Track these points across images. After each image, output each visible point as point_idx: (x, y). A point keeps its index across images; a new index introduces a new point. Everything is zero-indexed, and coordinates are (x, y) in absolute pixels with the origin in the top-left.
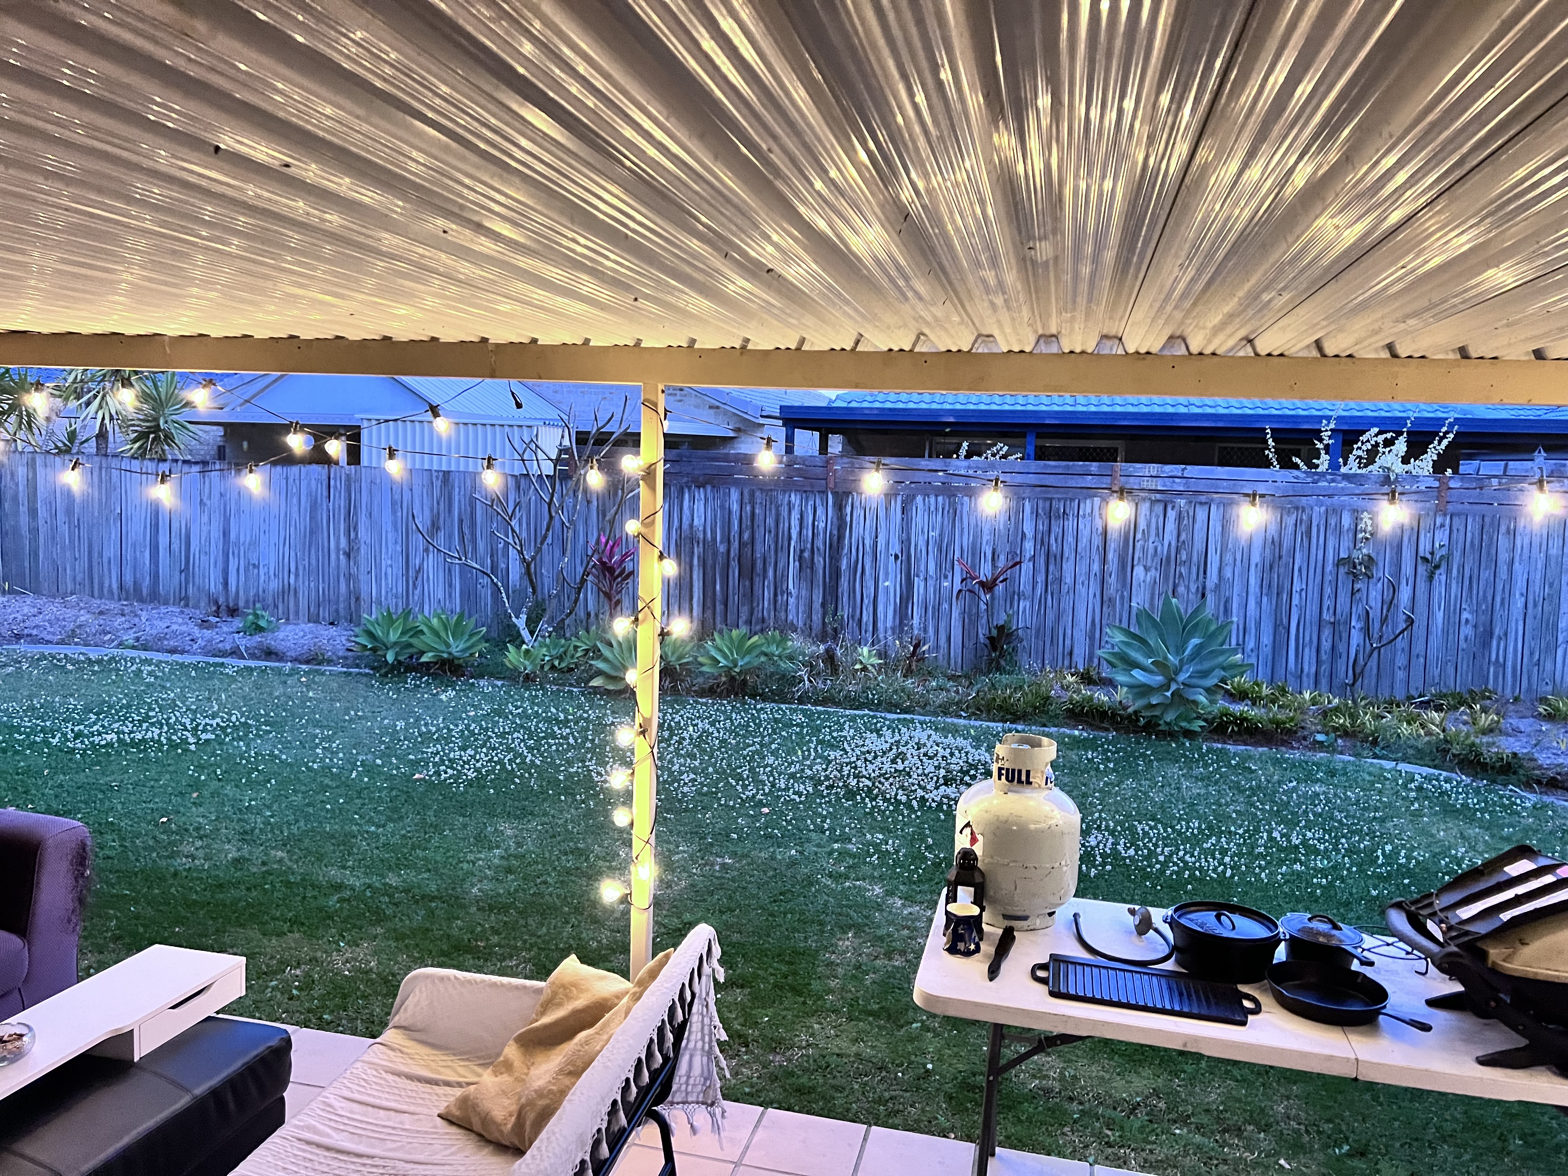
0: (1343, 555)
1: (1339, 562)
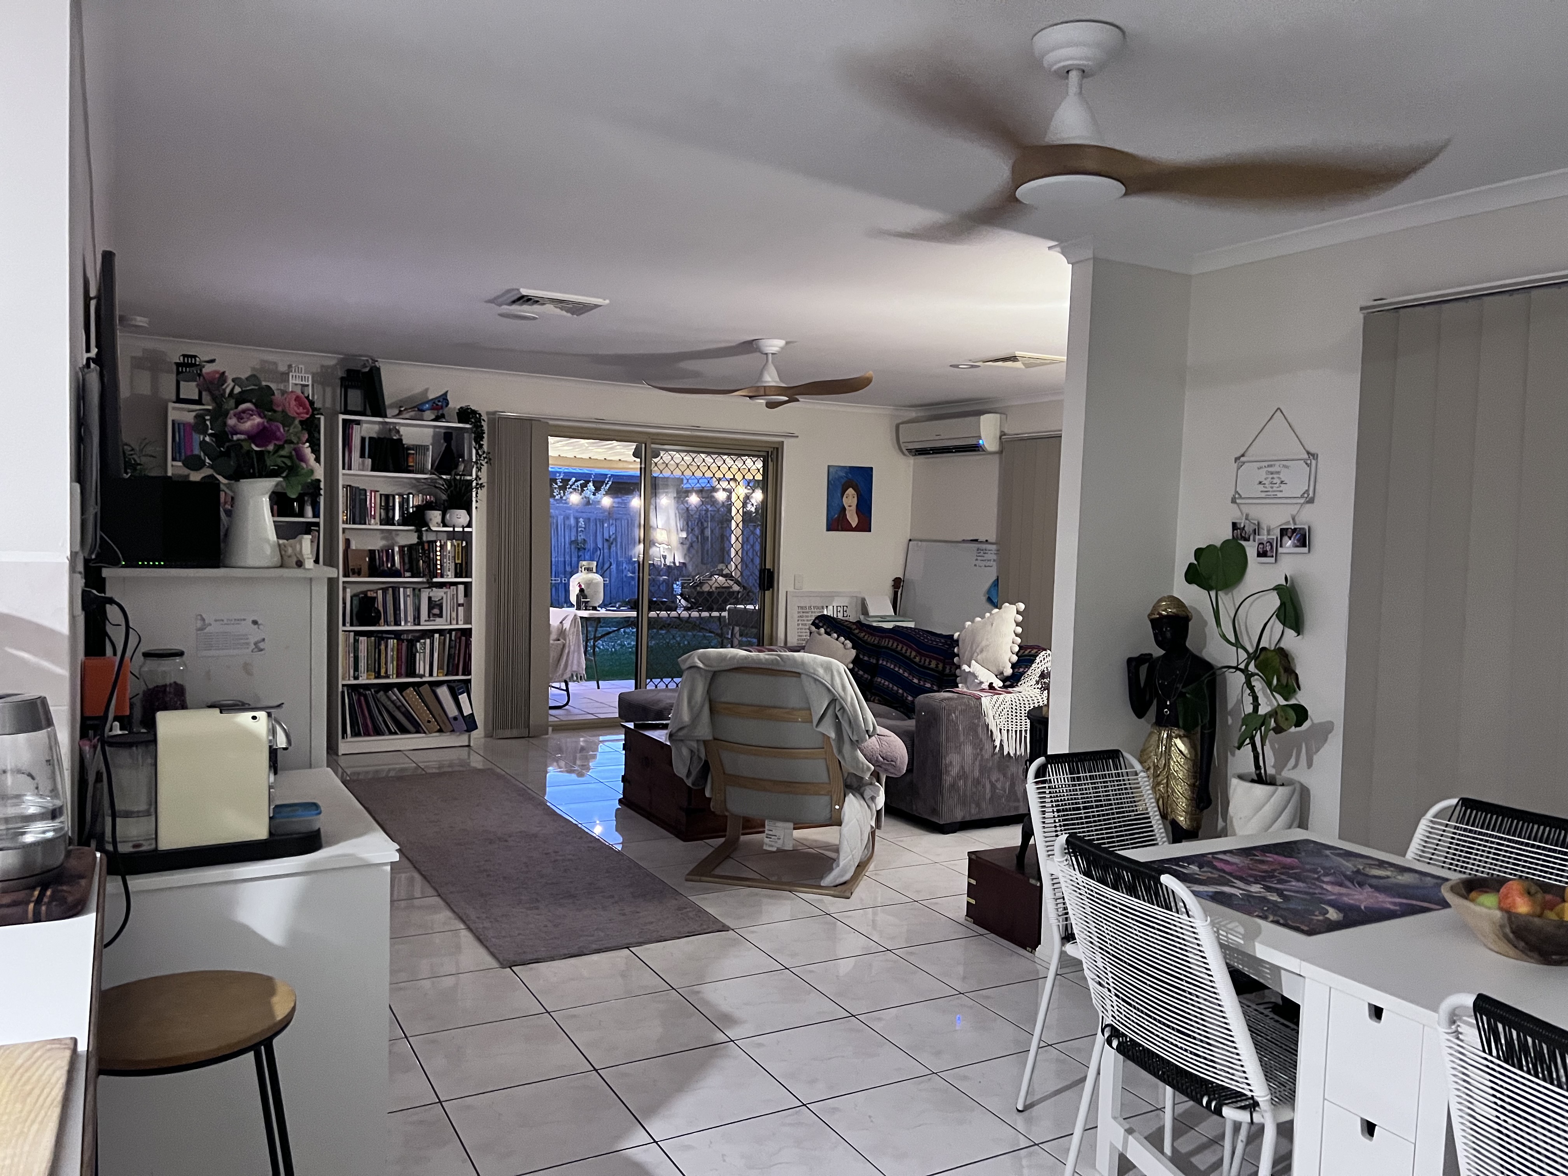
0: (573, 539)
1: (571, 542)
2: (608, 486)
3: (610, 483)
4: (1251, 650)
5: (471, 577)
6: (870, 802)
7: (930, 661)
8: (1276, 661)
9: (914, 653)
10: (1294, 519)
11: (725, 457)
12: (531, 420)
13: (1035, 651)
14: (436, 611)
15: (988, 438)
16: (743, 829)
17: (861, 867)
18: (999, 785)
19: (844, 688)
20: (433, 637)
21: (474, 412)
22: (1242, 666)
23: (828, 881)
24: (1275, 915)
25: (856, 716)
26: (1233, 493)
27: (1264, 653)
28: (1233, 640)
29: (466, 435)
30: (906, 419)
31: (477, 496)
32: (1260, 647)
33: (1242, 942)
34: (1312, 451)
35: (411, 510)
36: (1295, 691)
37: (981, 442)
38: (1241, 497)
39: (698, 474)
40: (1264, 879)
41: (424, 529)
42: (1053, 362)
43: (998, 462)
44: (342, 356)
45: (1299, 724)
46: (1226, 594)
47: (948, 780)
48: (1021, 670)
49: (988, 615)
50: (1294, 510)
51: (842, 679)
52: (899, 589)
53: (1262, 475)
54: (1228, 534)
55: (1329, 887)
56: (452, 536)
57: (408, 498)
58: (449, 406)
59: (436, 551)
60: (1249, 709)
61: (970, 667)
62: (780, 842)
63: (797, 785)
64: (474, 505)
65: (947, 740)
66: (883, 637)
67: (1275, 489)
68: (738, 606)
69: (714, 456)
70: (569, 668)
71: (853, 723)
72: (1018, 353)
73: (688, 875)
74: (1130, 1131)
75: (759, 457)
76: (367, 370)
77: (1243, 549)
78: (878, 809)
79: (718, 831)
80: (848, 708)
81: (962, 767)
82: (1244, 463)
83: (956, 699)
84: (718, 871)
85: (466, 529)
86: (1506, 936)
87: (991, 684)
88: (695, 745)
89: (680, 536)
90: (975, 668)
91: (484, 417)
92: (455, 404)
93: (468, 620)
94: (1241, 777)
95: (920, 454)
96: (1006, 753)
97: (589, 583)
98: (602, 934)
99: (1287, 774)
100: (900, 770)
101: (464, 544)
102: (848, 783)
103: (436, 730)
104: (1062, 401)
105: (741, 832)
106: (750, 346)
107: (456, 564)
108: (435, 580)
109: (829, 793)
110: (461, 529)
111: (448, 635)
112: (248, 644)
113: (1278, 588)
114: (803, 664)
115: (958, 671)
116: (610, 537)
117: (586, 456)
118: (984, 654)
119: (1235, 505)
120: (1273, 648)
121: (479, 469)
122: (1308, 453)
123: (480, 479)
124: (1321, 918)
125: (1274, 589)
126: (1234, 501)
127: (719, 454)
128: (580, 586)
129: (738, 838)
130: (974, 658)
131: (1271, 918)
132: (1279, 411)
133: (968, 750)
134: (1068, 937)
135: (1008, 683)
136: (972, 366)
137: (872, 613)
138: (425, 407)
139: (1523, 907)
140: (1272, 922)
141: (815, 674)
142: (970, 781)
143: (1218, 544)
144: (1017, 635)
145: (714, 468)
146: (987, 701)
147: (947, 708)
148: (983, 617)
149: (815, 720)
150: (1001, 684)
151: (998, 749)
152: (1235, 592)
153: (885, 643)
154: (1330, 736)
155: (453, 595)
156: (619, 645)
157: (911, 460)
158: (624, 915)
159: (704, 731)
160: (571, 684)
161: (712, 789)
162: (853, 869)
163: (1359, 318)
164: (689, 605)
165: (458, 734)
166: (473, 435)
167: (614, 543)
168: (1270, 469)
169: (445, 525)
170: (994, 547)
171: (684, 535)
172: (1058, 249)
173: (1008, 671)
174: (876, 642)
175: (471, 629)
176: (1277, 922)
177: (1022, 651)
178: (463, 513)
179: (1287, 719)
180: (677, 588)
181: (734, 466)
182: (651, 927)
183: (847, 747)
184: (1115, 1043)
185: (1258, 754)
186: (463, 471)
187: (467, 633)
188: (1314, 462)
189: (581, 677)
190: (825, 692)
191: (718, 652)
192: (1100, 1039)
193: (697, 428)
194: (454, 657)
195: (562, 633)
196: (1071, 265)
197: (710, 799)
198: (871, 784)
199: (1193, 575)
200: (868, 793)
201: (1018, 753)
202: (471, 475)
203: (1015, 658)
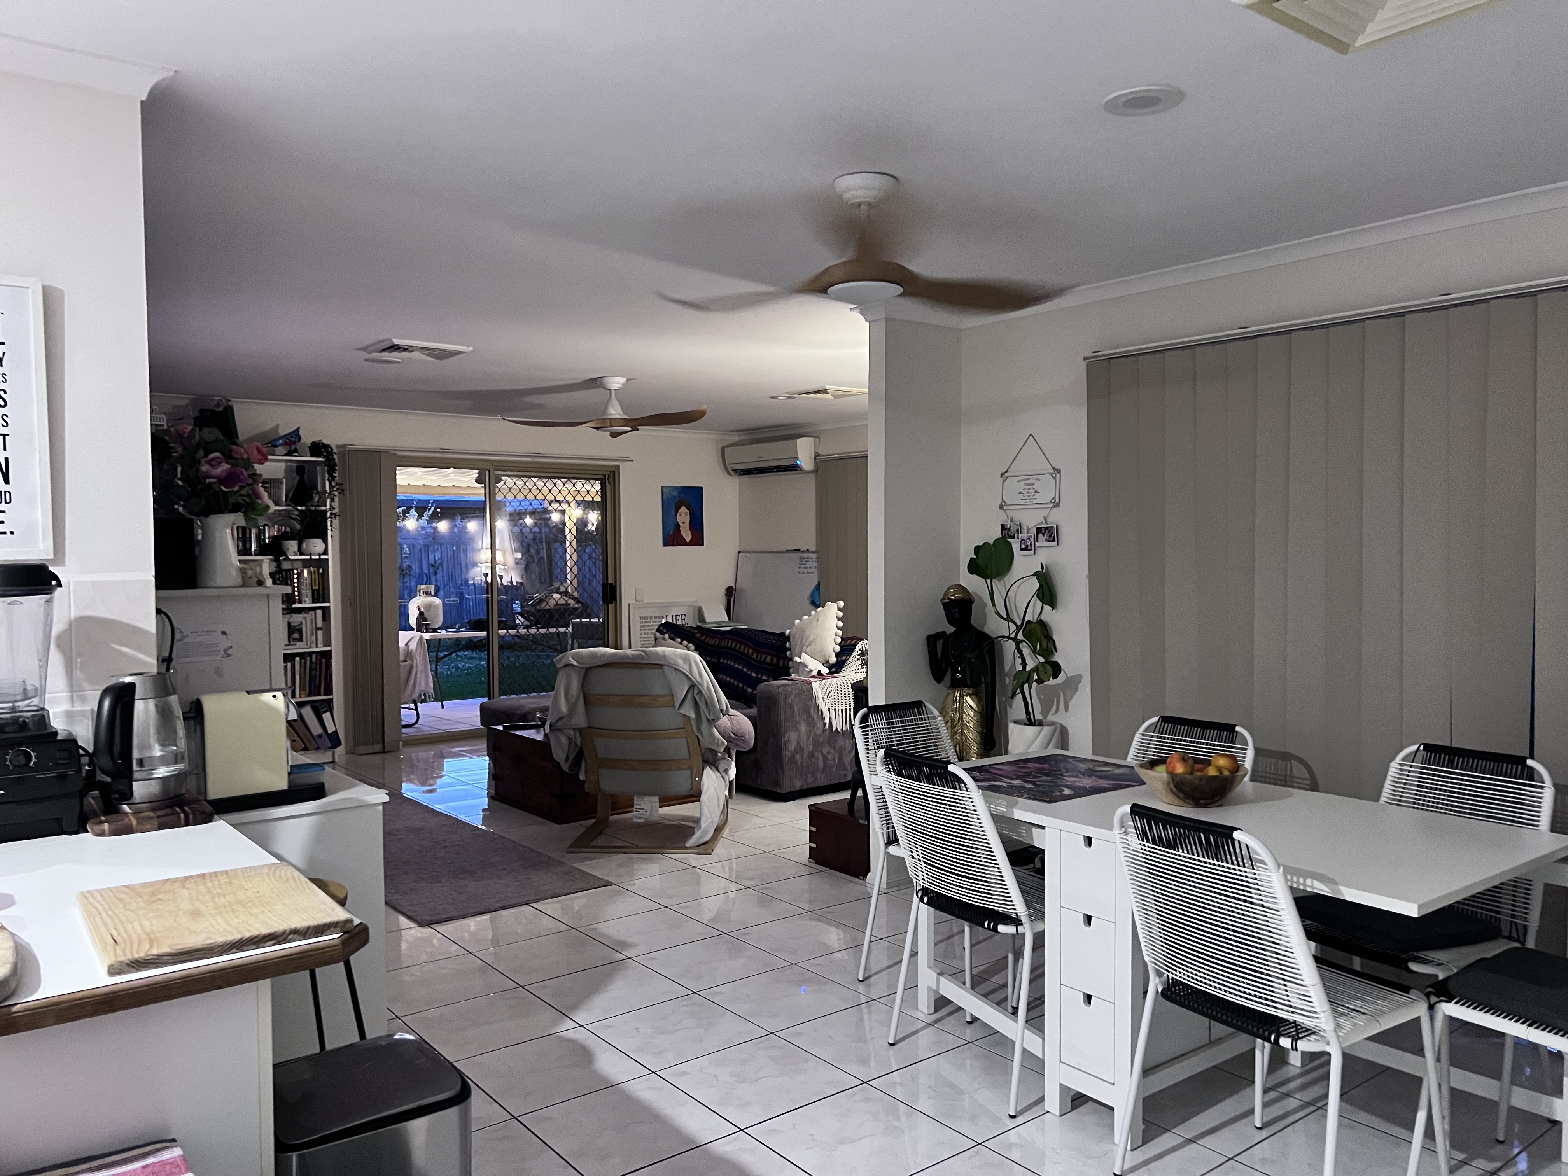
2: (431, 511)
3: (433, 508)
4: (1019, 623)
5: (329, 602)
6: (724, 774)
7: (766, 657)
8: (1039, 630)
9: (751, 651)
10: (1045, 520)
11: (555, 481)
12: (379, 452)
13: (855, 641)
14: (296, 636)
15: (805, 460)
16: (611, 810)
17: (719, 830)
18: (830, 757)
19: (700, 675)
20: (294, 660)
21: (326, 446)
22: (1013, 636)
23: (690, 843)
24: (1028, 794)
25: (712, 698)
26: (1000, 501)
27: (1029, 625)
28: (1006, 617)
29: (318, 468)
30: (729, 443)
31: (331, 526)
32: (1026, 620)
33: (1005, 810)
34: (1056, 467)
35: (267, 541)
36: (1053, 653)
37: (798, 462)
38: (1006, 505)
39: (530, 497)
40: (1024, 776)
41: (281, 558)
42: (857, 394)
43: (814, 482)
44: (193, 397)
45: (1055, 676)
46: (999, 581)
47: (787, 754)
48: (844, 658)
49: (813, 613)
50: (1045, 513)
51: (698, 667)
52: (731, 596)
53: (1021, 487)
54: (998, 534)
55: (1067, 778)
56: (307, 564)
57: (264, 529)
58: (302, 441)
59: (294, 579)
60: (1019, 668)
61: (800, 658)
62: (648, 814)
63: (662, 763)
64: (329, 533)
65: (785, 719)
66: (722, 639)
67: (1031, 497)
68: (583, 620)
69: (545, 480)
70: (417, 689)
71: (709, 704)
72: (827, 387)
73: (569, 847)
74: (940, 974)
75: (597, 480)
76: (221, 409)
77: (1010, 545)
78: (731, 780)
79: (591, 813)
80: (704, 691)
81: (798, 743)
82: (1007, 477)
83: (792, 685)
84: (594, 843)
85: (323, 557)
86: (1171, 790)
87: (819, 671)
88: (573, 734)
89: (515, 556)
90: (805, 658)
91: (335, 450)
92: (307, 439)
93: (327, 642)
94: (1016, 722)
95: (744, 474)
96: (834, 729)
97: (429, 606)
98: (503, 896)
99: (1050, 718)
100: (748, 744)
101: (321, 571)
102: (705, 759)
103: (301, 748)
104: (866, 425)
105: (610, 813)
106: (595, 383)
107: (313, 591)
108: (294, 606)
109: (690, 768)
110: (317, 557)
111: (308, 658)
112: (219, 651)
113: (1037, 574)
114: (664, 657)
115: (790, 663)
116: (435, 562)
117: (420, 483)
118: (812, 647)
119: (1002, 511)
120: (1035, 621)
121: (333, 500)
122: (1054, 468)
123: (334, 509)
124: (1059, 794)
125: (1033, 575)
126: (1001, 508)
127: (550, 478)
128: (419, 609)
129: (607, 819)
130: (804, 650)
131: (1026, 796)
132: (1031, 437)
133: (803, 728)
134: (892, 840)
135: (834, 670)
136: (789, 398)
137: (708, 619)
138: (278, 443)
139: (1180, 769)
140: (1026, 798)
141: (675, 665)
142: (805, 755)
143: (991, 542)
144: (839, 628)
145: (545, 491)
146: (816, 685)
147: (784, 693)
148: (809, 615)
149: (677, 705)
150: (828, 671)
151: (827, 725)
152: (1006, 578)
153: (724, 643)
154: (1080, 685)
155: (312, 620)
156: (453, 667)
157: (736, 480)
158: (518, 881)
159: (580, 720)
160: (419, 705)
161: (586, 772)
162: (713, 831)
163: (1083, 365)
164: (529, 624)
165: (322, 751)
166: (326, 468)
167: (440, 568)
168: (1027, 482)
169: (301, 554)
170: (814, 556)
171: (519, 556)
172: (858, 310)
173: (833, 660)
174: (717, 643)
175: (330, 652)
176: (1029, 798)
177: (843, 642)
178: (318, 542)
179: (1046, 673)
180: (517, 607)
181: (564, 488)
182: (545, 888)
183: (704, 725)
184: (926, 899)
185: (1028, 703)
186: (318, 501)
187: (327, 655)
188: (1058, 475)
189: (429, 696)
190: (685, 679)
191: (589, 651)
192: (916, 899)
193: (538, 455)
194: (316, 679)
195: (409, 655)
196: (868, 324)
197: (584, 782)
198: (724, 759)
199: (974, 568)
200: (722, 766)
201: (844, 729)
202: (326, 506)
203: (838, 648)
